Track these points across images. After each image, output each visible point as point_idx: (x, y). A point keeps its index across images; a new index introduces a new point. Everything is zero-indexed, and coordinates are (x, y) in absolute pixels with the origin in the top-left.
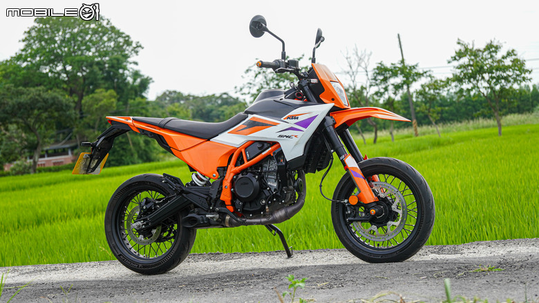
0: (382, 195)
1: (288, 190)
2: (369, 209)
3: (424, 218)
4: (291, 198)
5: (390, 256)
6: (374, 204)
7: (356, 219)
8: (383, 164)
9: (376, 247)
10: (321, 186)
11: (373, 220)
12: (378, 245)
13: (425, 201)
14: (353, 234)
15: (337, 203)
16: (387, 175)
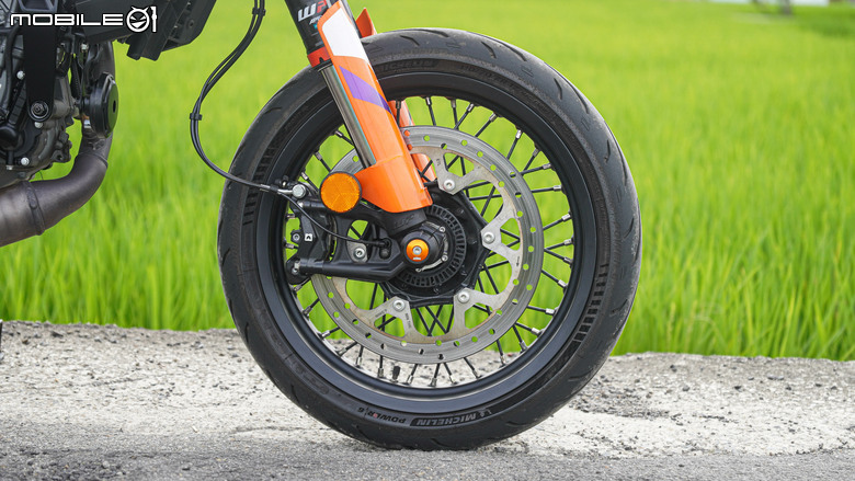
0: (449, 184)
1: (49, 114)
2: (399, 236)
3: (608, 289)
4: (54, 148)
5: (449, 425)
6: (419, 219)
7: (333, 266)
8: (462, 59)
9: (388, 376)
10: (195, 117)
11: (404, 281)
12: (396, 371)
13: (619, 226)
14: (299, 318)
15: (254, 193)
16: (462, 105)
